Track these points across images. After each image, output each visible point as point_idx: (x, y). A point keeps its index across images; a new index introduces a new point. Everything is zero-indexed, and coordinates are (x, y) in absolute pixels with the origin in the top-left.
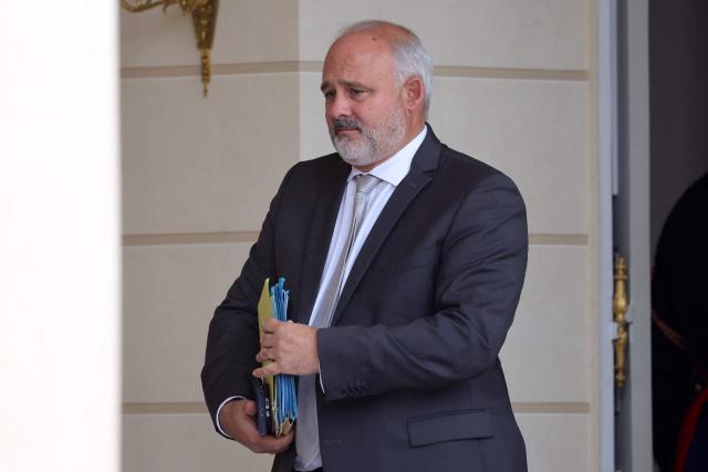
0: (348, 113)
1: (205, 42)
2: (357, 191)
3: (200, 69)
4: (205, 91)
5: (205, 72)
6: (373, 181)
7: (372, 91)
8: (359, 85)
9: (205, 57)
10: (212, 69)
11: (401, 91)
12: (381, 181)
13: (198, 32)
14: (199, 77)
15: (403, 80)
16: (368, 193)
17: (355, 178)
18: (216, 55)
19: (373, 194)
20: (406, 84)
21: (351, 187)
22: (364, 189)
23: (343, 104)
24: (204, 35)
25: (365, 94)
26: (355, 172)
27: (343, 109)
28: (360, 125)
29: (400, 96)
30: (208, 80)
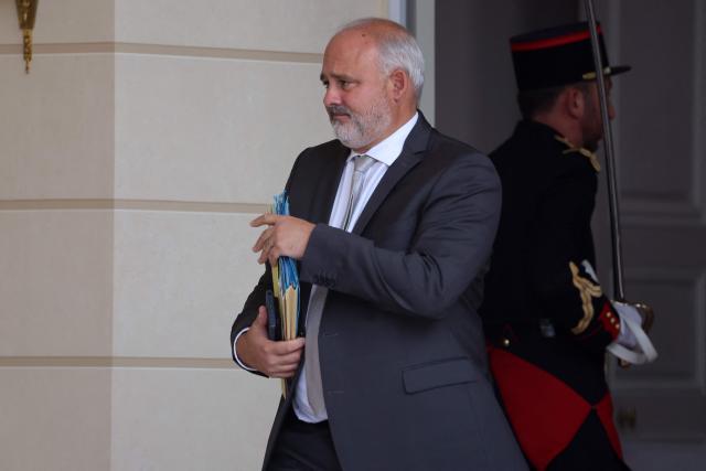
0: (338, 102)
1: (27, 22)
2: (355, 170)
3: (21, 48)
4: (27, 68)
5: (27, 51)
6: (369, 161)
7: (358, 82)
8: (345, 76)
9: (26, 37)
10: (33, 49)
11: (386, 82)
12: (377, 161)
13: (20, 14)
14: (22, 56)
15: (388, 72)
16: (364, 172)
17: (354, 159)
18: (38, 35)
19: (369, 172)
20: (391, 76)
21: (350, 166)
22: (361, 169)
23: (335, 93)
24: (26, 16)
25: (352, 85)
26: (354, 154)
27: (335, 98)
28: (348, 112)
29: (385, 87)
30: (30, 59)
